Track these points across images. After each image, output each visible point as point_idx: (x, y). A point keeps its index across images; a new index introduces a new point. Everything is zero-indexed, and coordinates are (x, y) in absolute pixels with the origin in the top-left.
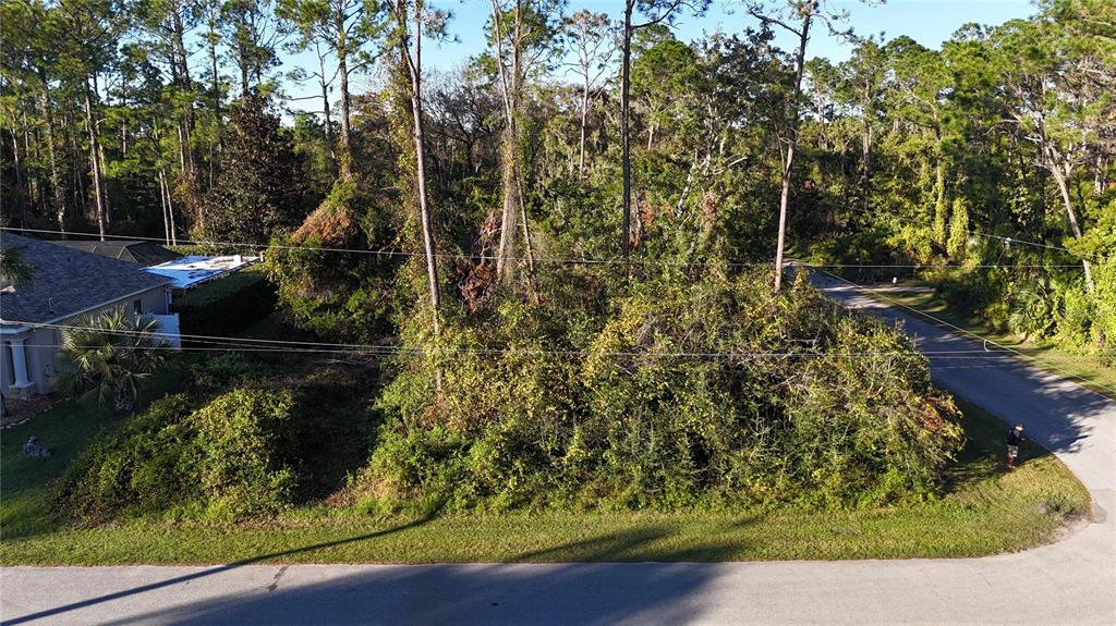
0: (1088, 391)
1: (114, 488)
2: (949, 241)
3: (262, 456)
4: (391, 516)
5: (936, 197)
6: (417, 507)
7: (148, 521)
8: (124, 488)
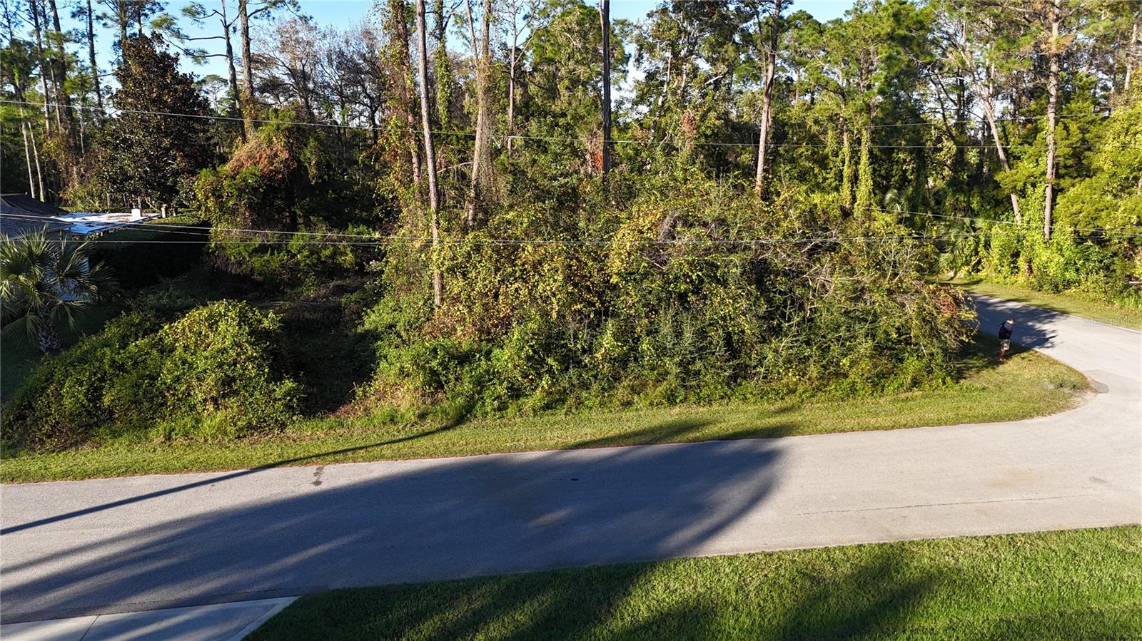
0: (1033, 308)
1: (83, 406)
2: (855, 205)
3: (260, 367)
4: (416, 423)
5: (843, 162)
6: (444, 412)
7: (130, 441)
8: (95, 406)
